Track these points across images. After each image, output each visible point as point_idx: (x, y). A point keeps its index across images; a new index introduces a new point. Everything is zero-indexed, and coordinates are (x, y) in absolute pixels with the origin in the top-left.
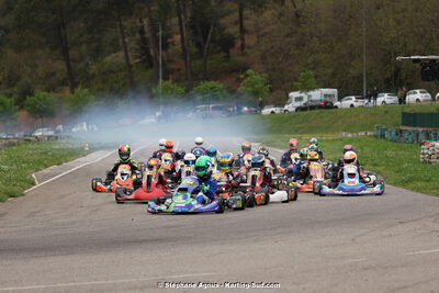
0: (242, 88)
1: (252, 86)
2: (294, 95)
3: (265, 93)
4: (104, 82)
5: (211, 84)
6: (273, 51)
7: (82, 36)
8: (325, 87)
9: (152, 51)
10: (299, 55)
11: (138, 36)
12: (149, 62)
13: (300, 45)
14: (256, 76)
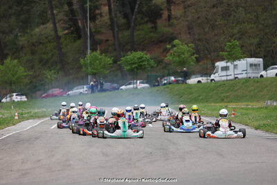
0: (169, 58)
1: (179, 56)
2: (220, 64)
3: (192, 63)
4: (33, 53)
5: (139, 54)
6: (199, 21)
7: (10, 8)
8: (251, 57)
9: (79, 22)
10: (225, 25)
11: (66, 8)
12: (77, 33)
13: (226, 15)
14: (182, 47)
